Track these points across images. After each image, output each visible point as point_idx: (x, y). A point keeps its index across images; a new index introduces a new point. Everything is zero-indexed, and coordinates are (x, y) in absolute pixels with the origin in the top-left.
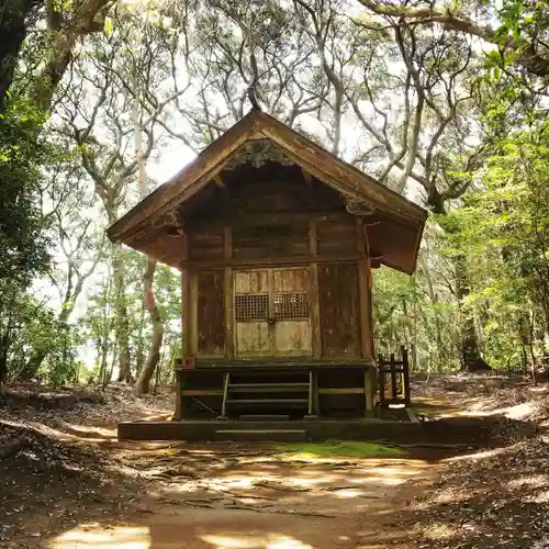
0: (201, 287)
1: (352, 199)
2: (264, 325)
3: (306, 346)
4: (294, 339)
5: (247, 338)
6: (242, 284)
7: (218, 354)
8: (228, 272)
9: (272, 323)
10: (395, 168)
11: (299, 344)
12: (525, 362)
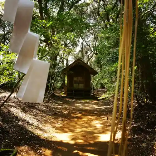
3: (83, 87)
4: (81, 86)
5: (75, 86)
6: (75, 79)
9: (79, 84)
10: (92, 52)
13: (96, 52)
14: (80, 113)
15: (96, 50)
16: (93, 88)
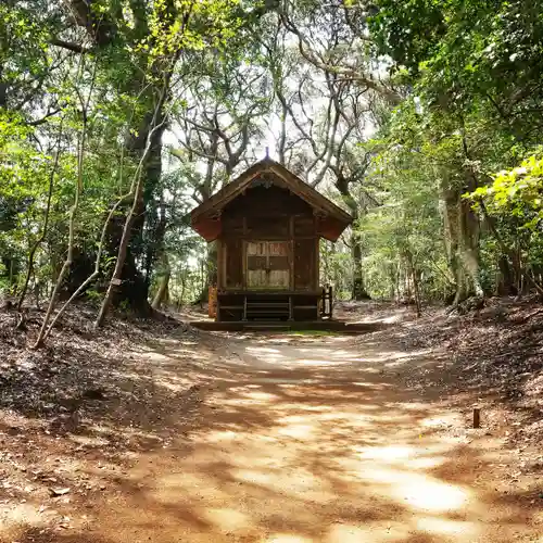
0: (229, 251)
1: (317, 209)
2: (264, 272)
3: (286, 284)
4: (280, 279)
5: (254, 279)
6: (252, 250)
7: (237, 287)
8: (244, 243)
9: (268, 272)
10: (320, 161)
11: (282, 283)
12: (393, 295)
13: (338, 162)
14: (267, 388)
15: (338, 157)
16: (327, 291)
